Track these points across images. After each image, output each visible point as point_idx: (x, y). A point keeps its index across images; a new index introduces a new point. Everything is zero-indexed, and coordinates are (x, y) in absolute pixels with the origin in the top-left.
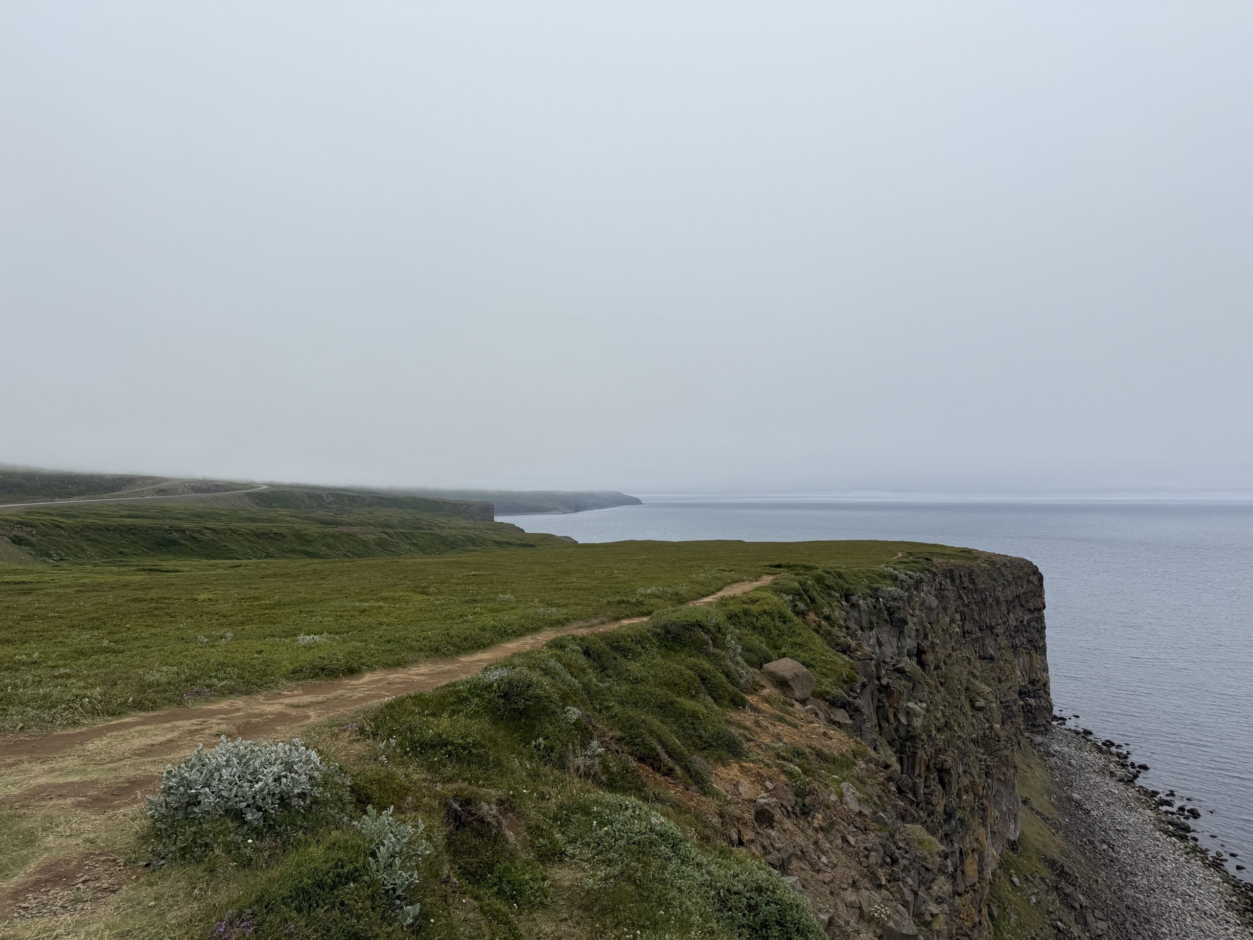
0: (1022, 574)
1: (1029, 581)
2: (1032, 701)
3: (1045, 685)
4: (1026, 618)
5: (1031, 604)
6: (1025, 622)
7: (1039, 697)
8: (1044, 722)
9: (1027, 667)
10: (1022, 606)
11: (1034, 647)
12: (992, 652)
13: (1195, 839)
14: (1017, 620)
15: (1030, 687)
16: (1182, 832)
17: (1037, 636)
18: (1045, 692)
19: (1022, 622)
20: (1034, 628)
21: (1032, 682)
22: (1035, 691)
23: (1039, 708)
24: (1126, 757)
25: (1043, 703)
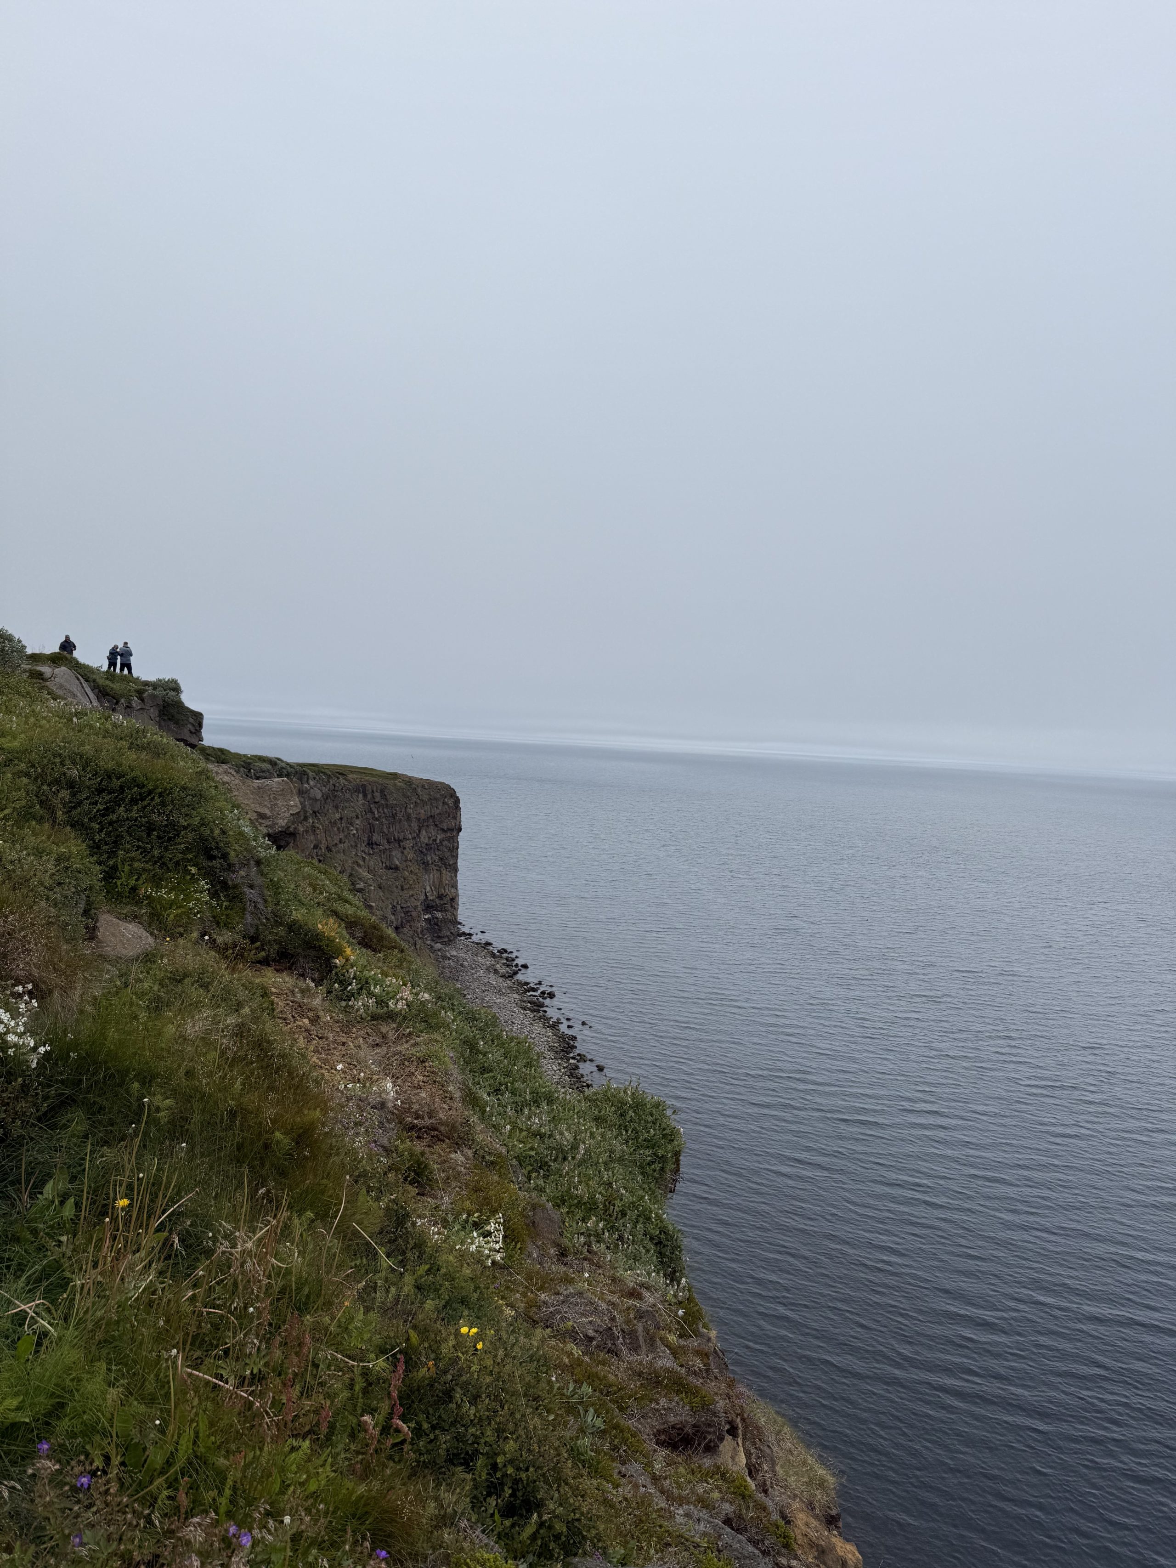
0: (438, 796)
1: (444, 803)
2: (439, 915)
3: (453, 900)
4: (439, 837)
5: (445, 824)
6: (438, 841)
7: (446, 911)
8: (449, 934)
9: (437, 883)
10: (436, 825)
11: (445, 864)
12: (397, 863)
13: (545, 1012)
14: (429, 838)
15: (438, 901)
16: (537, 1007)
17: (448, 854)
18: (452, 906)
19: (435, 840)
20: (446, 847)
21: (440, 897)
22: (442, 905)
23: (444, 920)
24: (513, 960)
25: (449, 916)
